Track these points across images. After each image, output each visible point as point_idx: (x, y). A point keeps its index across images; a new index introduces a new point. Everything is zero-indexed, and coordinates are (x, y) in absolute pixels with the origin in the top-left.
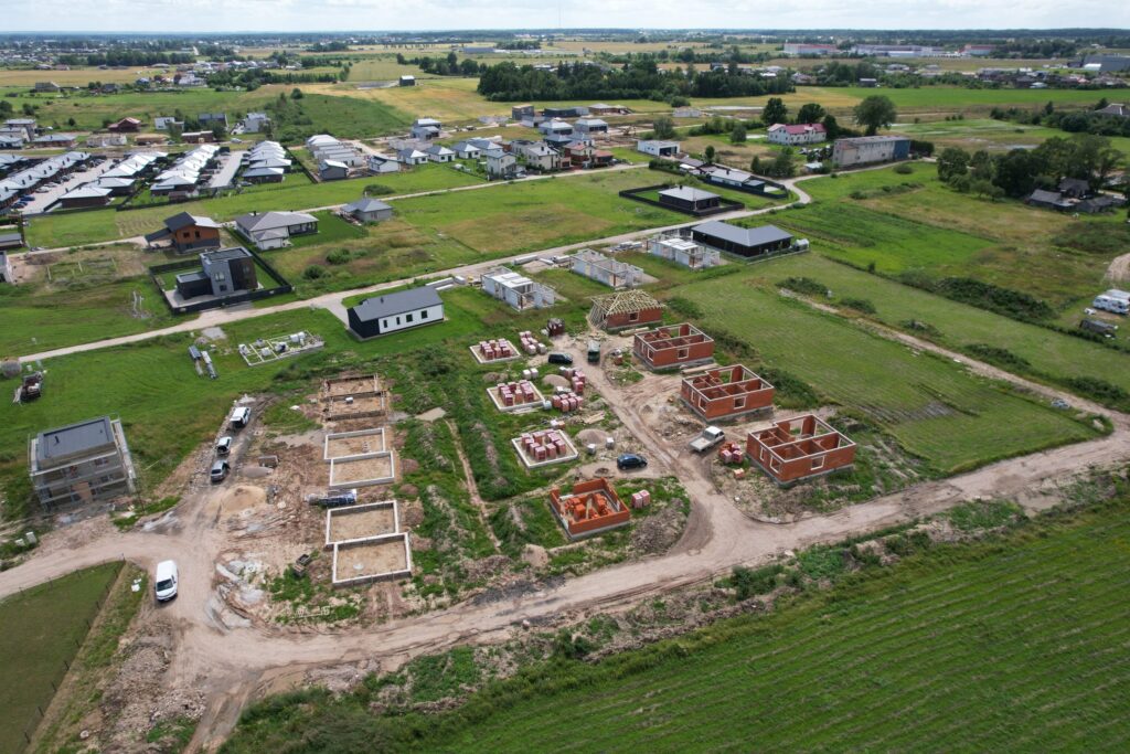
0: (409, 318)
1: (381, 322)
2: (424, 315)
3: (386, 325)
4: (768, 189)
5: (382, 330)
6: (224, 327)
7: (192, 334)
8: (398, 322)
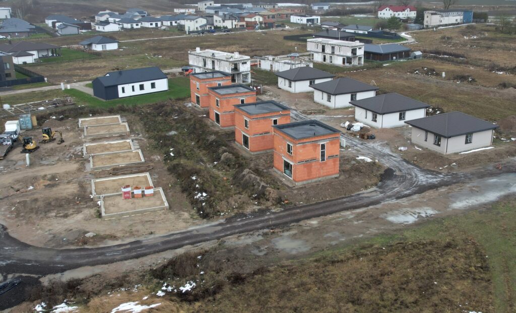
0: (142, 87)
1: (120, 88)
2: (153, 86)
3: (123, 91)
5: (121, 95)
8: (133, 90)
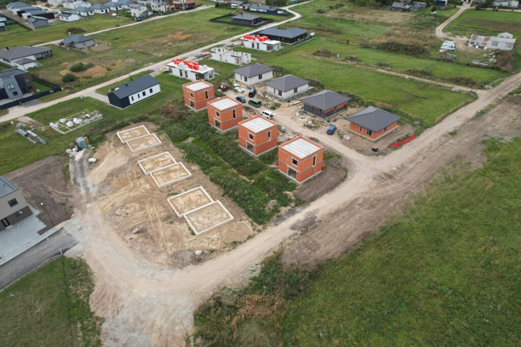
0: (144, 94)
1: (130, 98)
2: (151, 91)
3: (133, 99)
4: (279, 12)
6: (31, 115)
7: (12, 122)
8: (139, 97)
